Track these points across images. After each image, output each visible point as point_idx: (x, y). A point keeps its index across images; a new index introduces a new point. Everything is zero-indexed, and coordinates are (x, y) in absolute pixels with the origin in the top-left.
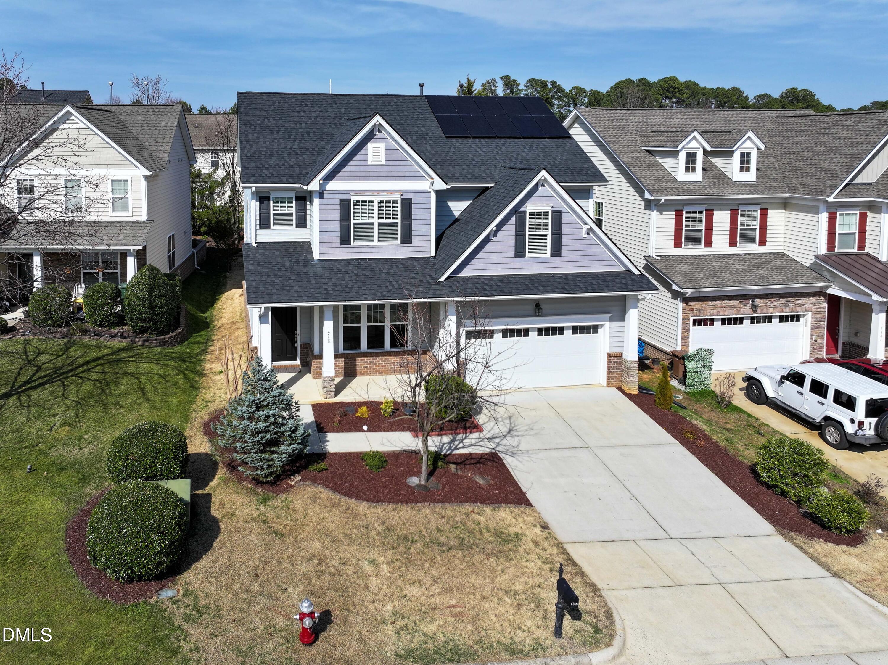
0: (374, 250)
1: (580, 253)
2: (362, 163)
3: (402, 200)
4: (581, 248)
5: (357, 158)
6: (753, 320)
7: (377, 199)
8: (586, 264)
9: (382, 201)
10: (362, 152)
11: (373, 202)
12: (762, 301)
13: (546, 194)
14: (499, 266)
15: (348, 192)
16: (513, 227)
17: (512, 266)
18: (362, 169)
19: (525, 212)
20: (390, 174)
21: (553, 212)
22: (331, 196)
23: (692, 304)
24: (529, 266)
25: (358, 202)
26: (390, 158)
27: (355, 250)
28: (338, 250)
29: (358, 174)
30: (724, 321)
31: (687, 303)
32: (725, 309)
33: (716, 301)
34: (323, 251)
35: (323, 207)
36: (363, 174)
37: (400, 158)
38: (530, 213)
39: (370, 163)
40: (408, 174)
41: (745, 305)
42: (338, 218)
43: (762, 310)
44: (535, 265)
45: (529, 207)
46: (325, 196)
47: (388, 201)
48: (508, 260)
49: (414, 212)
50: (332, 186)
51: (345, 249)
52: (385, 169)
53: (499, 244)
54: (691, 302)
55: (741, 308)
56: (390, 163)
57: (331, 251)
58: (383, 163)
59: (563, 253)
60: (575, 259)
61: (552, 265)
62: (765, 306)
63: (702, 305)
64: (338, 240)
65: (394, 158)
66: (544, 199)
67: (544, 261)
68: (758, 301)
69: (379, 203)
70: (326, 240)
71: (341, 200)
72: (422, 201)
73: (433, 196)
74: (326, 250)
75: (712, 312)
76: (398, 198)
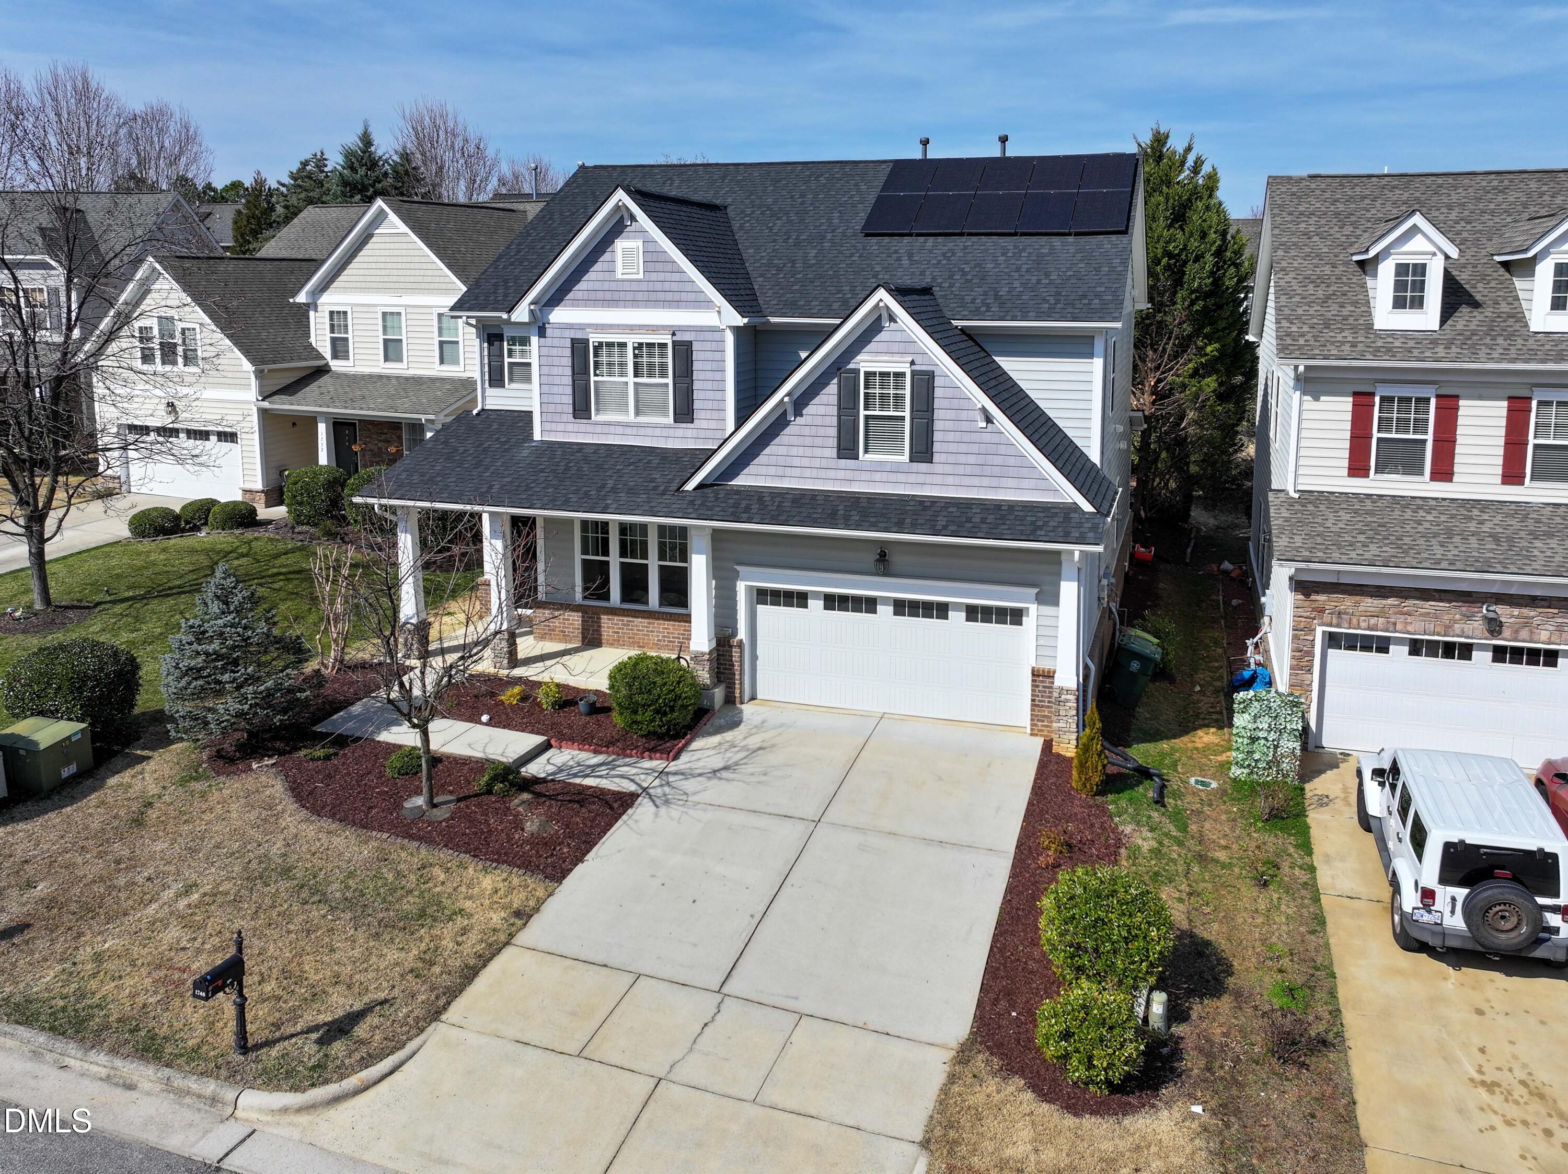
0: (629, 431)
1: (972, 459)
2: (607, 276)
3: (675, 343)
4: (975, 448)
5: (598, 266)
6: (1499, 654)
7: (631, 340)
8: (986, 481)
9: (641, 345)
10: (606, 256)
11: (623, 345)
12: (1516, 612)
13: (898, 337)
14: (807, 473)
15: (582, 327)
16: (834, 400)
17: (832, 474)
18: (606, 286)
19: (857, 372)
20: (653, 296)
21: (913, 373)
22: (557, 333)
23: (1321, 598)
24: (865, 476)
25: (601, 344)
26: (651, 266)
27: (599, 429)
28: (570, 427)
29: (600, 295)
30: (1416, 648)
31: (1307, 595)
32: (1409, 619)
33: (1385, 597)
34: (548, 426)
35: (545, 351)
36: (608, 296)
37: (669, 267)
38: (868, 375)
39: (619, 276)
40: (684, 296)
41: (1469, 617)
42: (569, 371)
43: (1517, 632)
44: (877, 476)
45: (865, 362)
46: (549, 332)
47: (650, 345)
48: (824, 463)
49: (696, 366)
50: (559, 315)
51: (582, 425)
52: (644, 286)
53: (807, 431)
54: (1317, 593)
55: (1456, 622)
56: (654, 276)
57: (561, 427)
58: (641, 276)
59: (936, 458)
60: (961, 470)
61: (912, 478)
62: (1526, 625)
63: (1347, 602)
64: (570, 409)
65: (659, 266)
66: (895, 347)
67: (896, 469)
68: (1504, 612)
69: (634, 348)
70: (552, 408)
71: (573, 341)
72: (708, 346)
73: (730, 338)
74: (554, 426)
75: (1373, 621)
76: (667, 339)
